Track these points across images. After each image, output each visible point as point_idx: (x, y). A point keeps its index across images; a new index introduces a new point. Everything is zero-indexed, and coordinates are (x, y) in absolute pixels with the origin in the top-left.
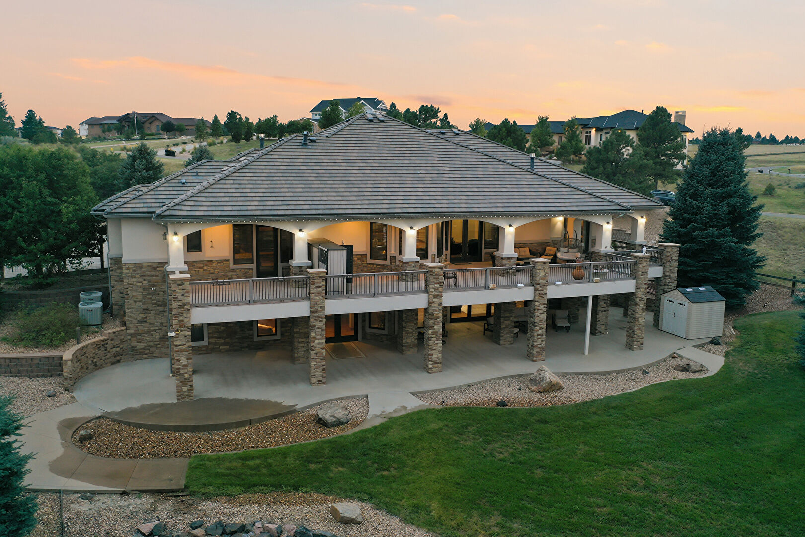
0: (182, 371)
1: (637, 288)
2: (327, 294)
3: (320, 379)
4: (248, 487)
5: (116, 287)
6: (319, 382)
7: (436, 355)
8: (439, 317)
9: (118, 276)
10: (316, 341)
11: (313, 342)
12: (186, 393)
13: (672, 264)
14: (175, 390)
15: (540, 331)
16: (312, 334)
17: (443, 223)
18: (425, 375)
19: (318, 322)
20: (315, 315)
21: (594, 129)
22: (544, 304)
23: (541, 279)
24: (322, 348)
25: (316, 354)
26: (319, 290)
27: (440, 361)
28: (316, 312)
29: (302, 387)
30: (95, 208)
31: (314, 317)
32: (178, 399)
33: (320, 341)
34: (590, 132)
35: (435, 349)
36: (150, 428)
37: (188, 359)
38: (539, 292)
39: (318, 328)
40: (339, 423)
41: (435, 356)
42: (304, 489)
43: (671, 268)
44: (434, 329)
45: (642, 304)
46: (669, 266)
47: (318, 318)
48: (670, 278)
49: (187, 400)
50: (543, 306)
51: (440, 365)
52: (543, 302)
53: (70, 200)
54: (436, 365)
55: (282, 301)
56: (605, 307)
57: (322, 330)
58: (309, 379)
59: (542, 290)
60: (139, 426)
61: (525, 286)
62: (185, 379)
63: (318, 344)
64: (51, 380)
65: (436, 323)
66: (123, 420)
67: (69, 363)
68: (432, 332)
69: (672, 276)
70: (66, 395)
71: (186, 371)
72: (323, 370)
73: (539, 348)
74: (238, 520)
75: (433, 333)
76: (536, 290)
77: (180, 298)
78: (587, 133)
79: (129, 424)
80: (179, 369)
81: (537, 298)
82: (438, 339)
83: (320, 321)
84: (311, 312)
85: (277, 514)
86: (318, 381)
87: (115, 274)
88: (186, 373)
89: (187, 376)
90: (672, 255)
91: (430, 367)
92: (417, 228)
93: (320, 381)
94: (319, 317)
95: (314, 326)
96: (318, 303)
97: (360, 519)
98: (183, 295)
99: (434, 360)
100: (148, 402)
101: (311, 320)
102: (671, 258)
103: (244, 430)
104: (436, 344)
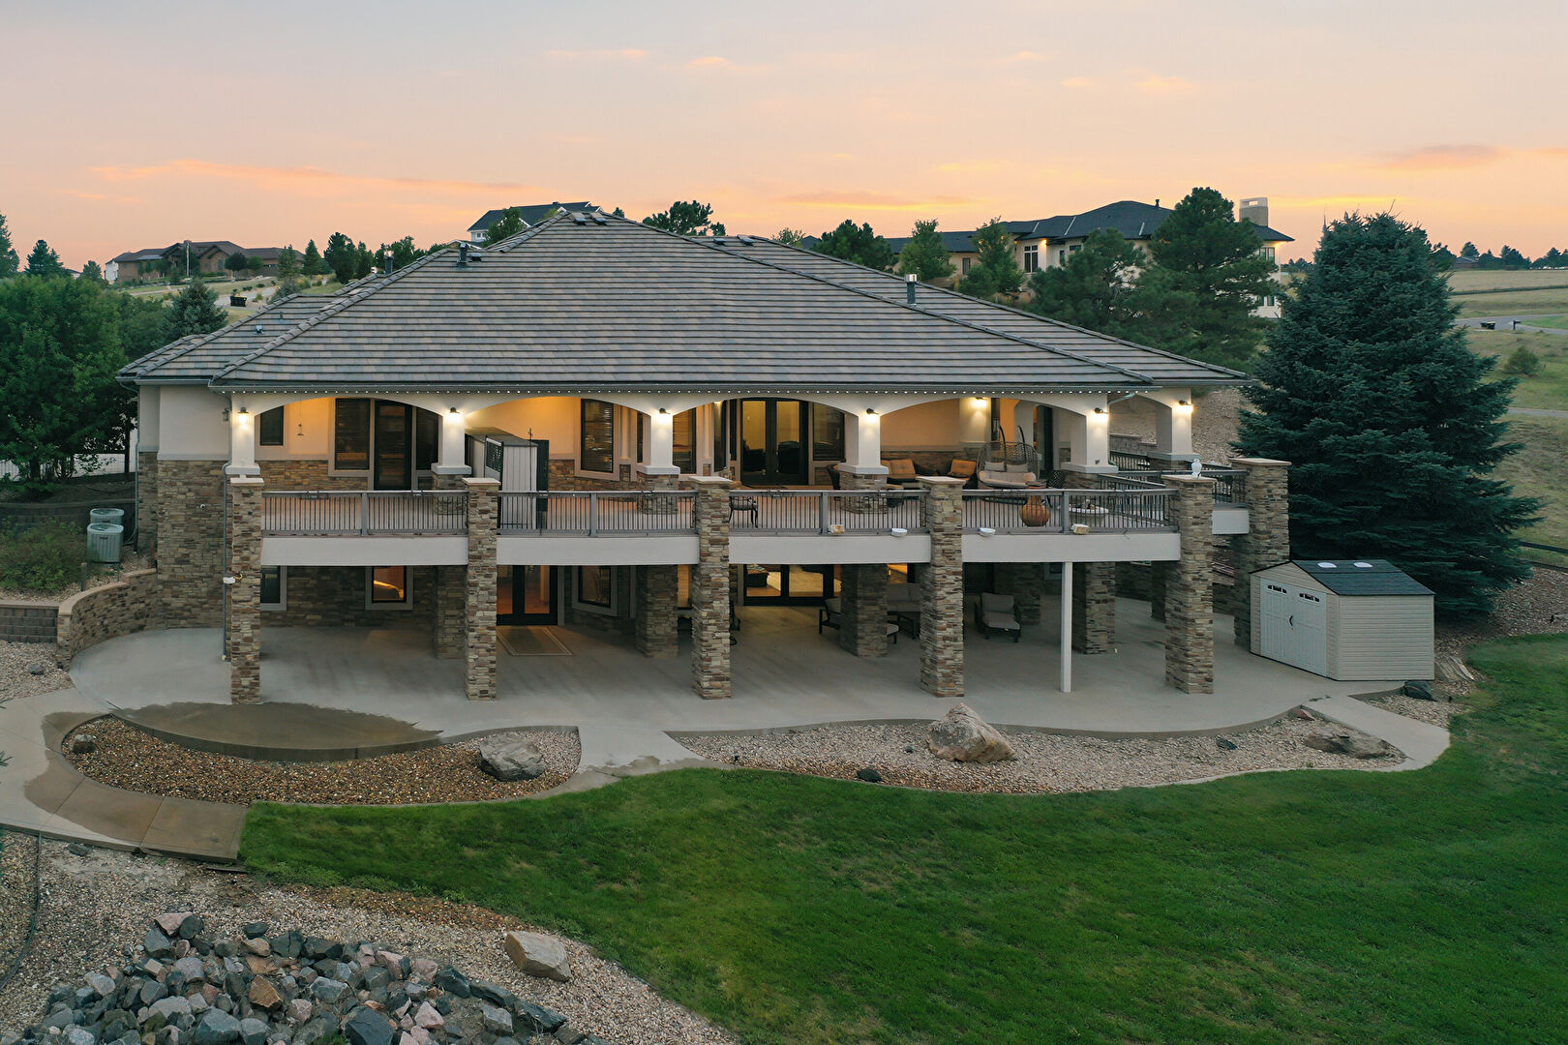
0: (242, 649)
1: (1185, 551)
2: (500, 526)
3: (486, 687)
4: (350, 875)
5: (145, 501)
6: (484, 693)
7: (719, 662)
8: (722, 585)
9: (150, 483)
10: (479, 614)
11: (474, 614)
12: (247, 690)
13: (1272, 505)
14: (230, 682)
15: (949, 630)
16: (472, 600)
17: (724, 403)
18: (697, 700)
19: (482, 578)
20: (477, 563)
21: (1044, 242)
22: (955, 573)
23: (946, 519)
24: (490, 628)
25: (478, 638)
26: (485, 516)
27: (727, 674)
28: (479, 558)
29: (451, 700)
30: (123, 370)
31: (476, 568)
32: (234, 700)
33: (487, 613)
34: (1035, 248)
35: (715, 649)
36: (186, 743)
37: (253, 627)
38: (944, 547)
39: (482, 589)
40: (522, 775)
41: (714, 663)
42: (453, 896)
43: (1271, 514)
44: (712, 607)
45: (1201, 589)
46: (1264, 510)
47: (485, 571)
48: (1270, 538)
49: (247, 701)
50: (954, 577)
51: (727, 684)
52: (954, 569)
53: (88, 357)
54: (719, 683)
55: (418, 534)
56: (1105, 593)
57: (491, 594)
58: (465, 687)
59: (950, 543)
60: (168, 738)
61: (908, 534)
62: (248, 663)
63: (481, 618)
64: (39, 648)
65: (717, 595)
66: (142, 725)
67: (67, 621)
68: (709, 614)
69: (1275, 532)
70: (59, 675)
71: (249, 649)
72: (492, 670)
73: (948, 667)
74: (330, 934)
75: (711, 616)
76: (934, 542)
77: (245, 517)
78: (1027, 248)
79: (153, 733)
80: (238, 644)
81: (939, 559)
82: (721, 629)
83: (487, 576)
84: (470, 557)
85: (402, 935)
86: (481, 692)
87: (145, 480)
88: (249, 653)
89: (249, 658)
90: (1271, 486)
91: (706, 684)
92: (671, 413)
93: (486, 692)
94: (485, 567)
95: (475, 585)
96: (483, 541)
97: (565, 972)
98: (250, 513)
99: (715, 671)
100: (184, 699)
101: (471, 572)
102: (1269, 491)
103: (345, 766)
104: (718, 638)
